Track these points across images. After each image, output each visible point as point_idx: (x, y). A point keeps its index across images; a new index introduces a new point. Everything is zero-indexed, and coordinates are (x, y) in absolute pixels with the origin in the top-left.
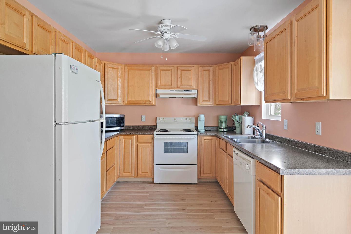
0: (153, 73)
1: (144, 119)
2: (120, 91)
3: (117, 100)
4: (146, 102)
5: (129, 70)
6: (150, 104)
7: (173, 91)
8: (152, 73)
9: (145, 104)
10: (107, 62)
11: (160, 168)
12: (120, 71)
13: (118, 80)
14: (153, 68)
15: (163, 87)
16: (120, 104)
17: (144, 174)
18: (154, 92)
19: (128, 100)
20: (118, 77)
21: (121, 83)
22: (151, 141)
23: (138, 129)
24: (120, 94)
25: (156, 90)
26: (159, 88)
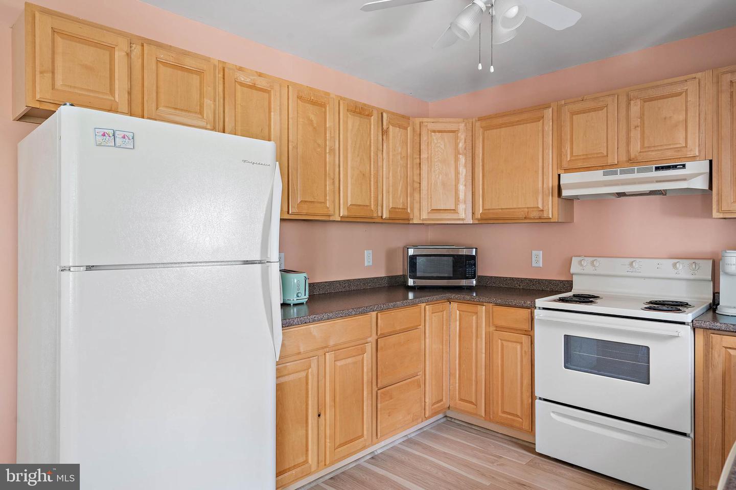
0: (548, 126)
1: (537, 262)
2: (461, 188)
3: (454, 211)
4: (528, 212)
5: (486, 129)
6: (540, 218)
7: (615, 173)
8: (546, 128)
9: (526, 218)
10: (429, 120)
11: (553, 412)
12: (462, 136)
13: (457, 160)
14: (549, 113)
15: (580, 165)
16: (463, 220)
17: (509, 416)
18: (551, 182)
19: (483, 209)
20: (457, 153)
21: (465, 166)
22: (527, 327)
23: (521, 287)
24: (462, 196)
25: (559, 175)
26: (567, 170)
